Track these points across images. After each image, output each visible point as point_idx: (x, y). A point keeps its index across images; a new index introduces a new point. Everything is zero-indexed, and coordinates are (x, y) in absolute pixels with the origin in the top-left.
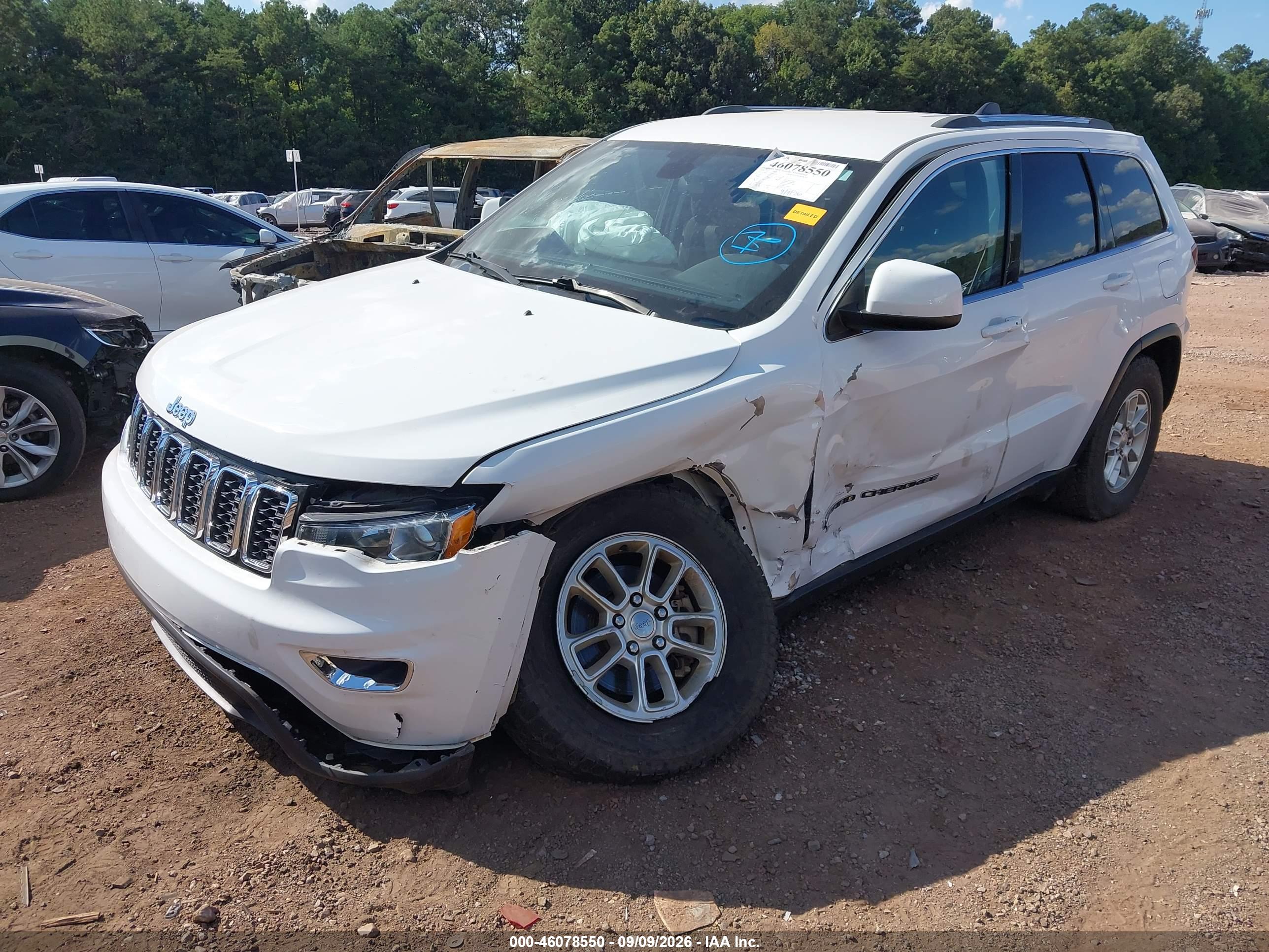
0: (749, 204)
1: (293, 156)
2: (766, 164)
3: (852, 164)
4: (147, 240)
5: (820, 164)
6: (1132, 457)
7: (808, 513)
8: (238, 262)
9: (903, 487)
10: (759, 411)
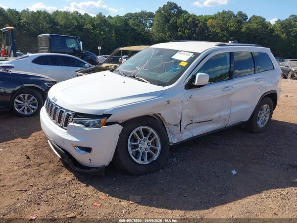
0: (172, 61)
1: (99, 48)
2: (177, 53)
3: (195, 53)
4: (62, 66)
5: (188, 54)
6: (265, 120)
7: (180, 125)
8: (78, 71)
9: (204, 122)
10: (168, 103)
